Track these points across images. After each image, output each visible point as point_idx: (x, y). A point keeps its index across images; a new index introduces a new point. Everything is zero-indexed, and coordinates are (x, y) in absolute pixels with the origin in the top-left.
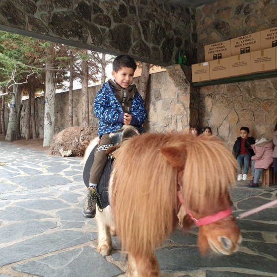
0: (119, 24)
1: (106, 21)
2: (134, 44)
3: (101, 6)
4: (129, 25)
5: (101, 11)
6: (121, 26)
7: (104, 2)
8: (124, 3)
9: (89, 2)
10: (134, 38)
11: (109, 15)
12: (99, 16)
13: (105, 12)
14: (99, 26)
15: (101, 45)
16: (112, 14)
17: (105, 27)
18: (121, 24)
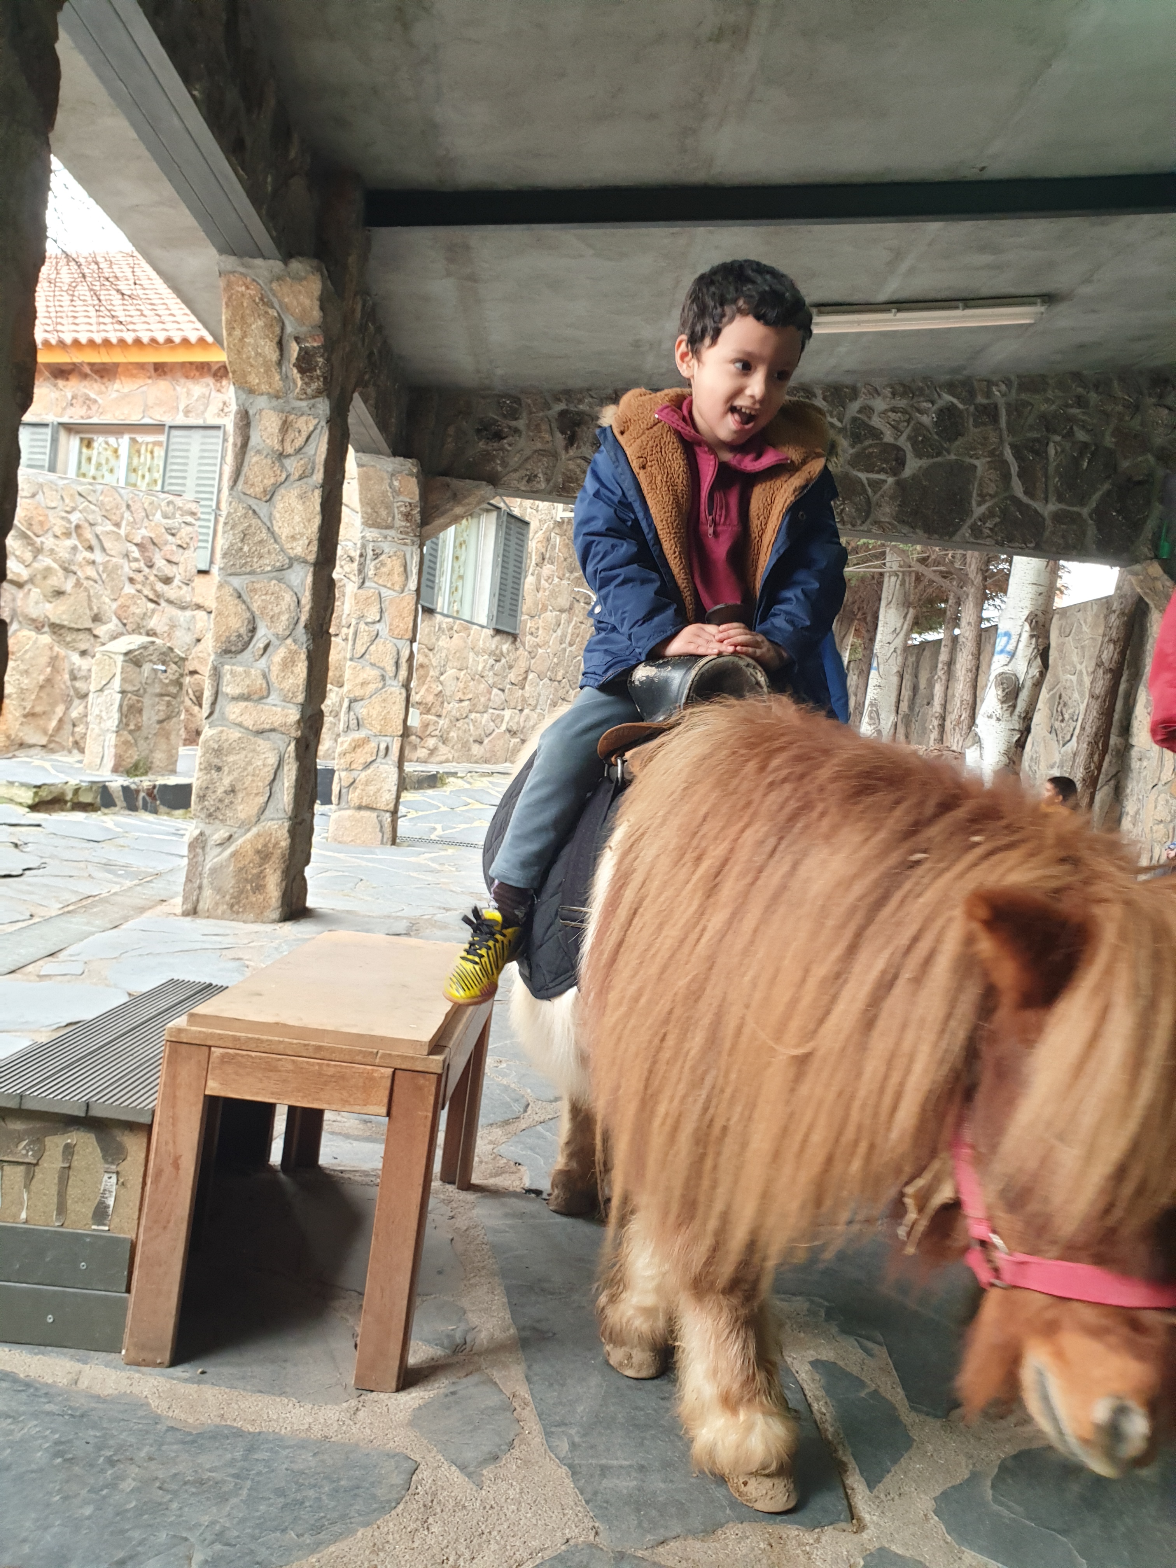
0: (931, 461)
1: (886, 461)
2: (979, 511)
3: (876, 422)
4: (968, 460)
5: (876, 434)
6: (940, 464)
7: (885, 412)
8: (955, 401)
9: (840, 421)
10: (980, 495)
11: (903, 442)
12: (865, 449)
13: (888, 437)
14: (863, 476)
15: (863, 522)
16: (909, 438)
17: (882, 476)
18: (939, 459)
